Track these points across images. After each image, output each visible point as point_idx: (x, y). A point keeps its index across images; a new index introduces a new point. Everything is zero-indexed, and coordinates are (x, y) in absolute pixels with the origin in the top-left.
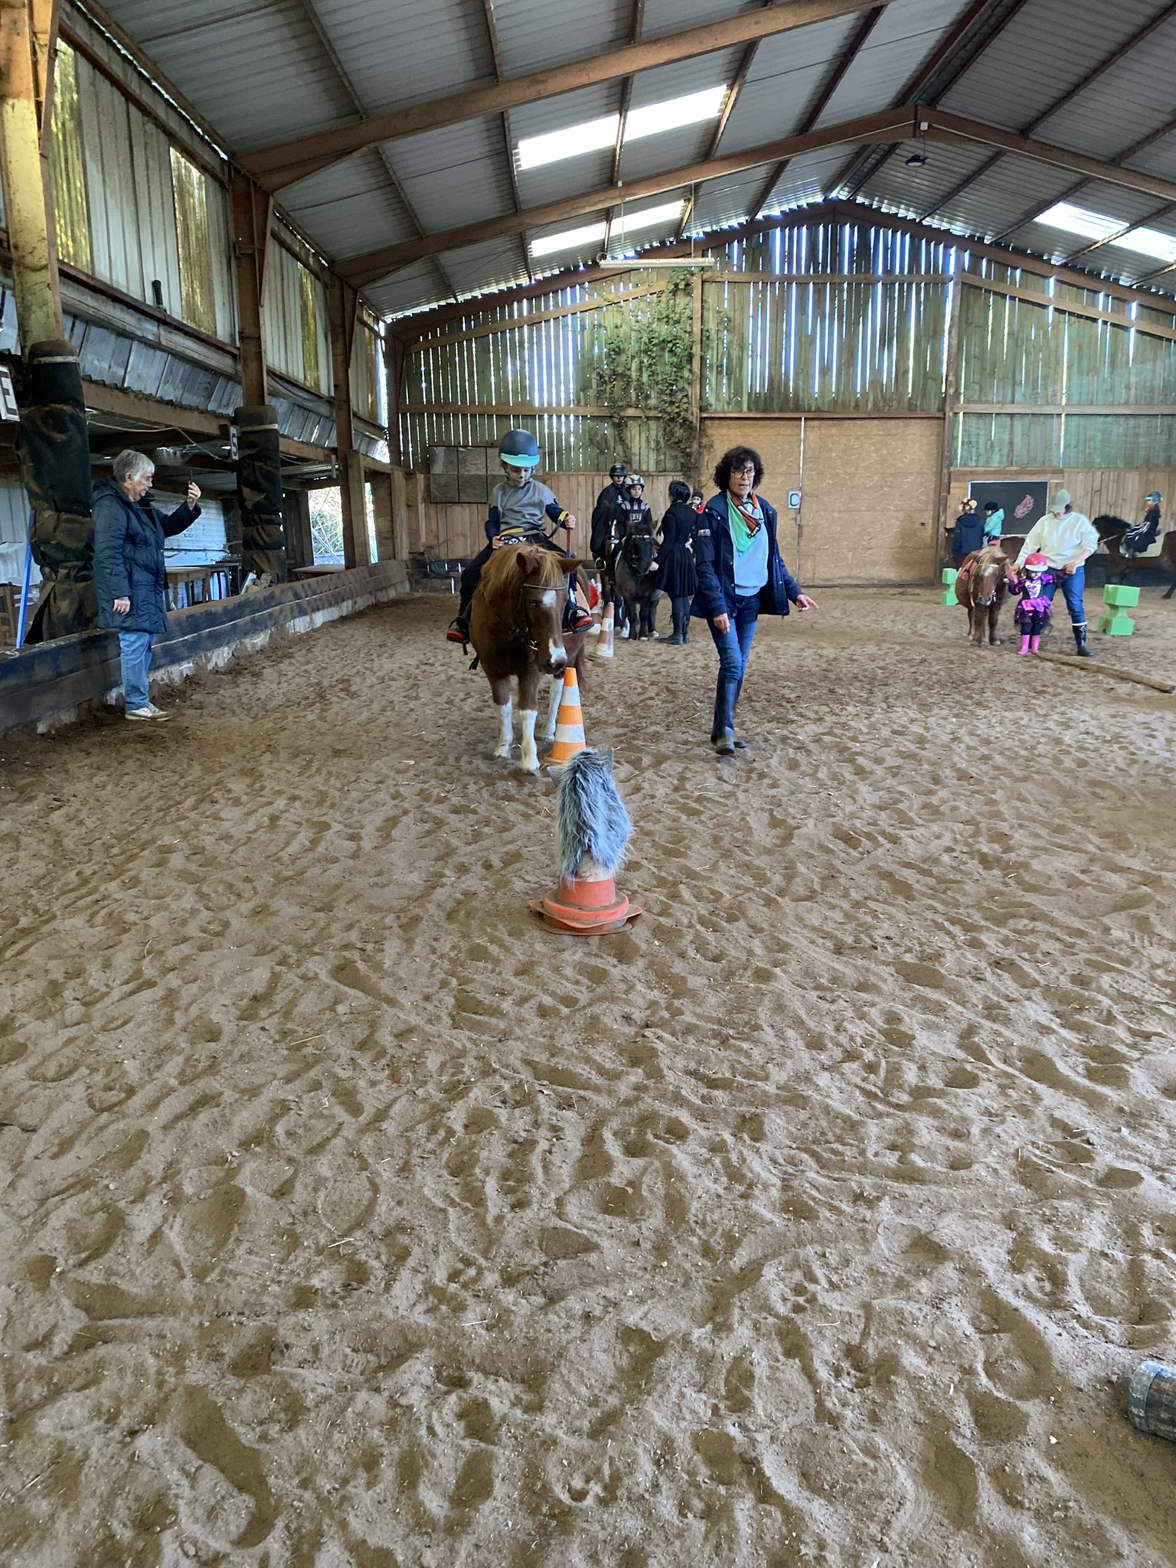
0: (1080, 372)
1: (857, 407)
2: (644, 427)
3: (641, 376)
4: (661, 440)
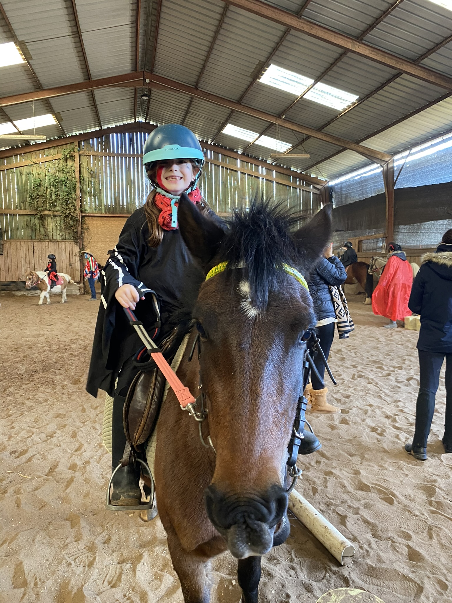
2: (54, 220)
3: (51, 196)
4: (63, 226)
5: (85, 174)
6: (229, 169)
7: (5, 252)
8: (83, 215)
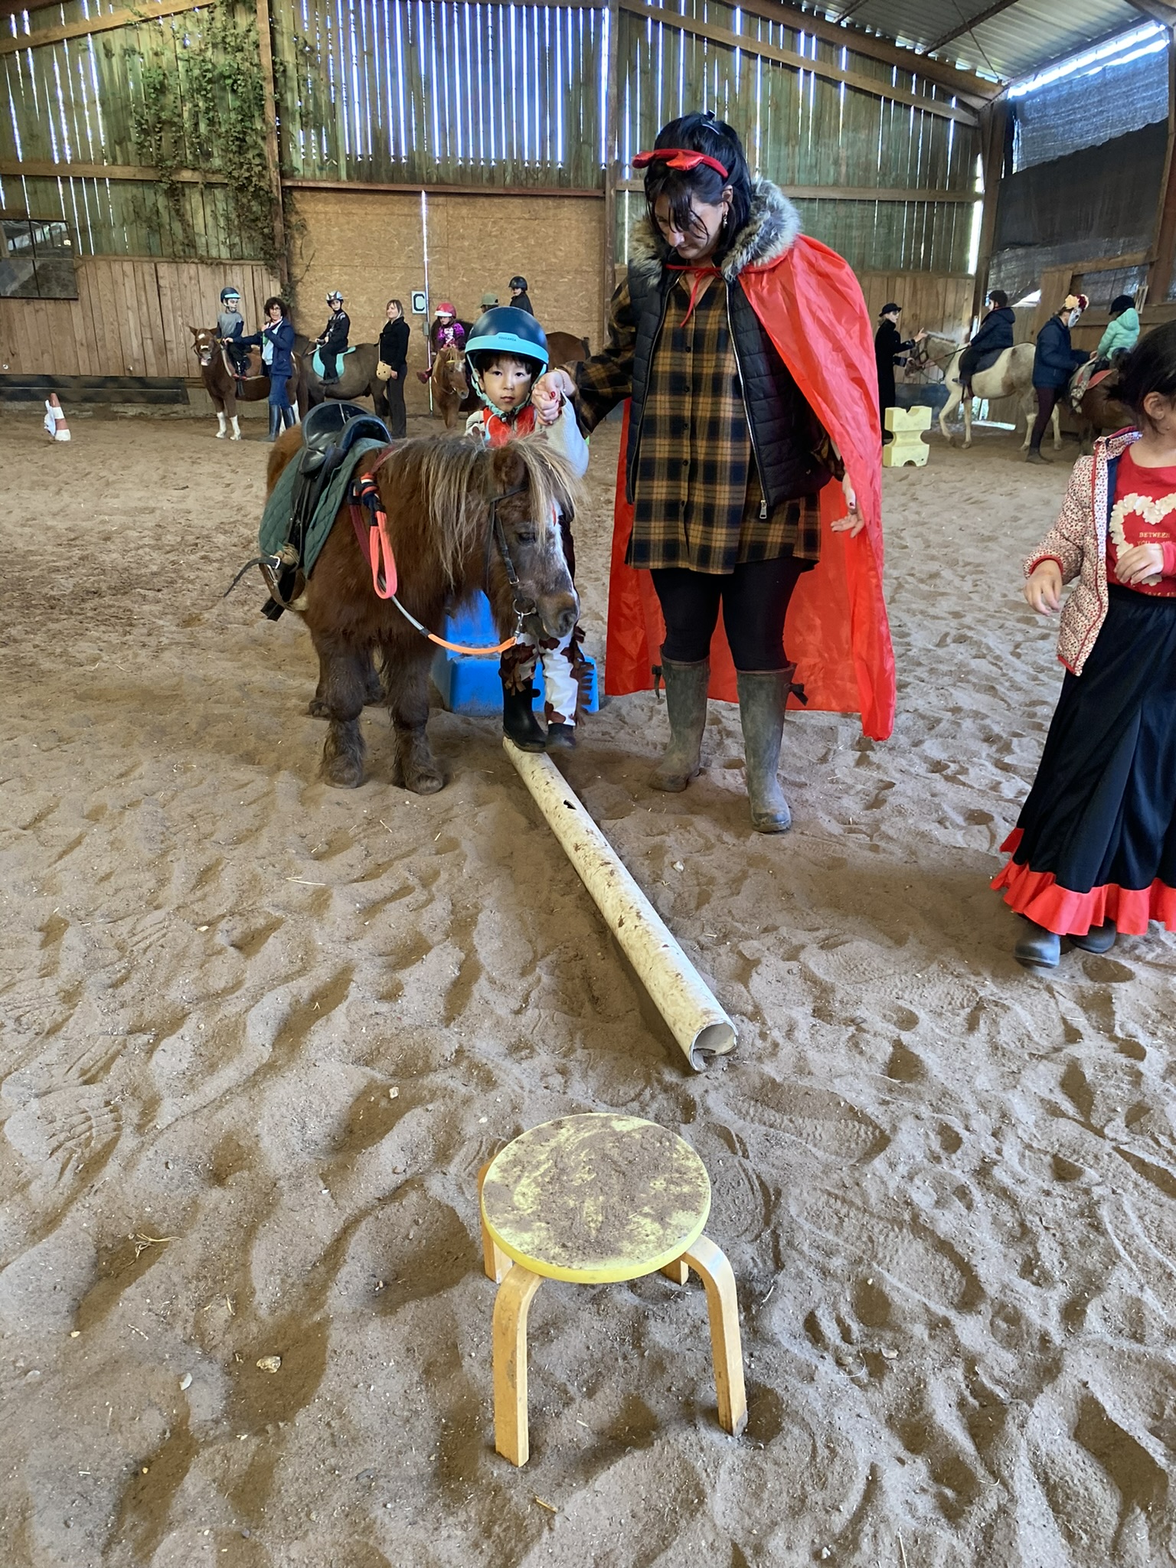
0: (777, 140)
1: (492, 179)
2: (208, 198)
3: (196, 124)
4: (233, 216)
5: (289, 57)
6: (710, 41)
7: (84, 294)
8: (289, 183)
